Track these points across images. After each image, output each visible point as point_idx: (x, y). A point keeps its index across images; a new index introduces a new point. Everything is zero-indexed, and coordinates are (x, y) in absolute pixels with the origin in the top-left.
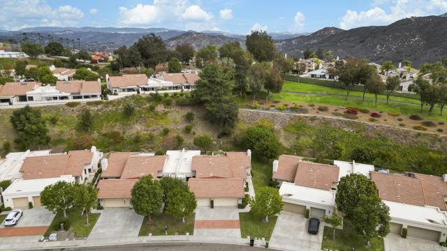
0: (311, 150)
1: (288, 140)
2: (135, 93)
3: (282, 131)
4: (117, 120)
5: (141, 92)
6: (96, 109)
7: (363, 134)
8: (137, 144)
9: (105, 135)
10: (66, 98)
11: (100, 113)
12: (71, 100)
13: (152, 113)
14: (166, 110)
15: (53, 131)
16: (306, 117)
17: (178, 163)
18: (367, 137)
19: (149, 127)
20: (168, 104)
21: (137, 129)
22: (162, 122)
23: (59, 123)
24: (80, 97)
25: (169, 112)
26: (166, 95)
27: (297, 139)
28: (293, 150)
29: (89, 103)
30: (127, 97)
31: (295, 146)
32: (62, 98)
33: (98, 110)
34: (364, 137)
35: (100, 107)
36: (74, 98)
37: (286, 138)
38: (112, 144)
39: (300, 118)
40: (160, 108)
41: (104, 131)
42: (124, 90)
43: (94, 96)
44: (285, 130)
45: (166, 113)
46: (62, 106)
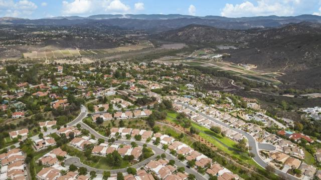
4: (135, 122)
8: (137, 127)
15: (125, 124)
17: (142, 132)
20: (144, 119)
21: (138, 124)
22: (142, 123)
38: (134, 127)
41: (132, 125)
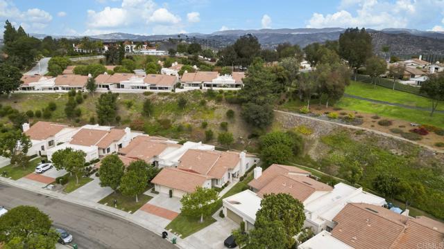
0: (339, 167)
1: (319, 152)
2: (198, 88)
3: (317, 142)
4: (173, 110)
5: (203, 88)
6: (162, 98)
7: (413, 160)
9: (159, 121)
10: (145, 88)
11: (164, 102)
12: (148, 90)
13: (203, 107)
14: (216, 106)
16: (352, 130)
18: (417, 166)
19: (195, 119)
20: (219, 100)
21: (186, 120)
22: (207, 117)
23: (133, 107)
24: (156, 88)
25: (217, 108)
26: (221, 92)
27: (330, 152)
28: (319, 164)
29: (159, 94)
30: (189, 91)
31: (323, 160)
32: (143, 88)
33: (163, 100)
34: (412, 165)
35: (166, 97)
36: (151, 88)
37: (318, 151)
39: (345, 129)
40: (211, 103)
41: (160, 118)
42: (190, 85)
43: (167, 88)
44: (321, 141)
45: (214, 109)
46: (140, 94)
